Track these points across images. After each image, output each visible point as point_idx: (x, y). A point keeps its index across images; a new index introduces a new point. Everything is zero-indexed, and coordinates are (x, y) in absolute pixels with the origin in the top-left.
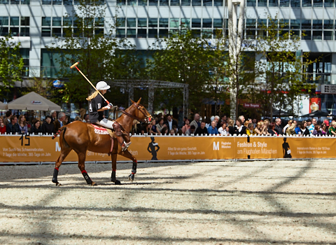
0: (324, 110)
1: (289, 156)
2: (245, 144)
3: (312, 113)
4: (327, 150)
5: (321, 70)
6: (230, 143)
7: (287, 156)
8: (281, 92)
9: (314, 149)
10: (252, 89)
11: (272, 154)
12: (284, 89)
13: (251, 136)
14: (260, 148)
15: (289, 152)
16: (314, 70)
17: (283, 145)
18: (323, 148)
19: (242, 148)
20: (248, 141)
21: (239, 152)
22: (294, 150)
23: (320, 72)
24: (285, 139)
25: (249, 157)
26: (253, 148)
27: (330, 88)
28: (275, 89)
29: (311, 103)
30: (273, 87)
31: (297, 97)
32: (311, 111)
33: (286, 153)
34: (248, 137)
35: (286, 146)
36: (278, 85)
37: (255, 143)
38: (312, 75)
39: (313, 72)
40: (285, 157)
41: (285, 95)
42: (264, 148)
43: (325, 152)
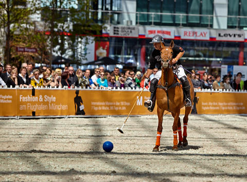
0: (112, 56)
1: (82, 113)
2: (29, 98)
3: (99, 60)
4: (126, 106)
5: (108, 7)
6: (11, 97)
7: (80, 112)
8: (62, 34)
9: (111, 104)
10: (27, 29)
11: (62, 110)
12: (67, 30)
13: (37, 88)
14: (47, 103)
15: (82, 107)
16: (100, 7)
17: (75, 99)
18: (122, 103)
19: (26, 103)
20: (33, 94)
21: (22, 107)
22: (89, 106)
23: (107, 9)
24: (77, 92)
25: (34, 113)
26: (39, 103)
27: (120, 30)
28: (56, 30)
29: (96, 48)
30: (52, 28)
31: (83, 40)
32: (97, 59)
33: (79, 108)
34: (33, 90)
35: (78, 100)
36: (60, 25)
37: (41, 96)
38: (97, 13)
39: (97, 8)
40: (77, 114)
41: (65, 37)
42: (52, 102)
43: (124, 108)
